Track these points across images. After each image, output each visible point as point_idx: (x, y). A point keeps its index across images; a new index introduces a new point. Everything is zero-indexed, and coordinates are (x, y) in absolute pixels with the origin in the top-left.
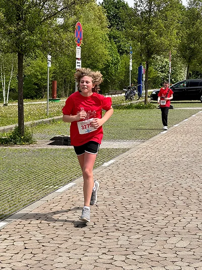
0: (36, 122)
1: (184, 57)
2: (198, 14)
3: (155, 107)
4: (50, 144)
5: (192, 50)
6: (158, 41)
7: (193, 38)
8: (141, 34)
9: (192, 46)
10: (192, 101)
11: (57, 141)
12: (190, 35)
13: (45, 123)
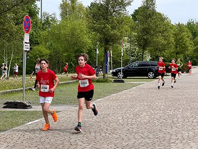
0: (8, 90)
1: (140, 45)
2: (149, 14)
3: (111, 81)
4: (4, 107)
5: (146, 40)
6: (112, 32)
7: (146, 32)
8: (100, 27)
9: (145, 37)
10: (142, 77)
11: (9, 105)
12: (144, 30)
13: (17, 92)
